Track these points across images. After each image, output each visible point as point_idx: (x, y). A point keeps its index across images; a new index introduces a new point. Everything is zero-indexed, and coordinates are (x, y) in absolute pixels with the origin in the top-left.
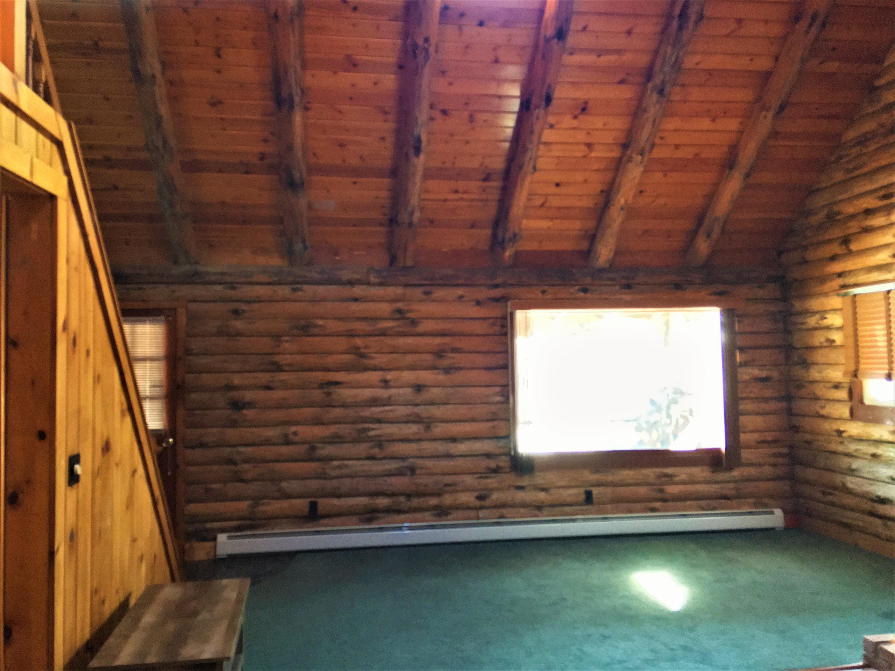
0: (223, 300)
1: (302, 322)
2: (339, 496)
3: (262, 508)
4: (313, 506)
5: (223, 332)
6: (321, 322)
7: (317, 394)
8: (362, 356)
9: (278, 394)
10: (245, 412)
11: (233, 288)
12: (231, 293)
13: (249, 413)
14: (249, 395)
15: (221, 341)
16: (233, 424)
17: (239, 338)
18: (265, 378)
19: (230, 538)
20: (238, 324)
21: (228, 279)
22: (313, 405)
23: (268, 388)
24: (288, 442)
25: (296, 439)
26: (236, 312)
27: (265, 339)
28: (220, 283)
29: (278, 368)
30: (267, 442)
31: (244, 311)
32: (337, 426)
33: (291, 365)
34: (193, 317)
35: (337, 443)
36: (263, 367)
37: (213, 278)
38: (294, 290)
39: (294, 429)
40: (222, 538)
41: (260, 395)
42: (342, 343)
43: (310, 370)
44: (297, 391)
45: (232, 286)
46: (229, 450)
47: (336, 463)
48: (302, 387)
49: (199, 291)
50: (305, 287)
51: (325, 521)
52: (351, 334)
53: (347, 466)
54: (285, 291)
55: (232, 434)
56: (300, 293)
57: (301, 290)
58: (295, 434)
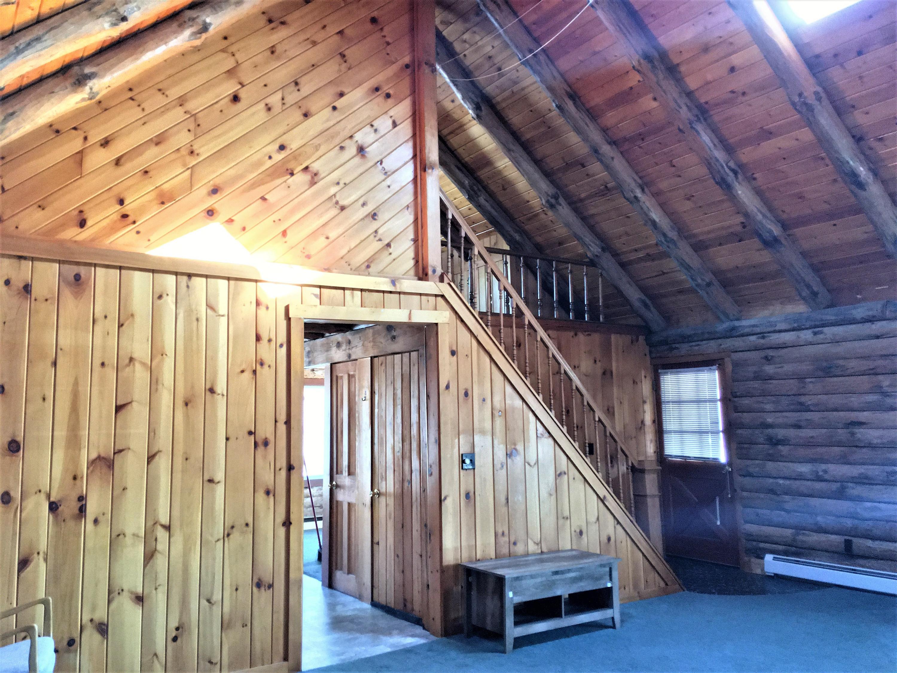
0: (756, 349)
1: (825, 364)
2: (874, 538)
3: (800, 537)
4: (848, 544)
5: (757, 377)
6: (841, 362)
7: (842, 434)
8: (885, 394)
9: (806, 433)
10: (780, 447)
11: (763, 337)
12: (762, 341)
13: (784, 450)
14: (781, 433)
15: (756, 384)
16: (772, 458)
17: (771, 381)
18: (793, 417)
19: (775, 559)
20: (770, 369)
21: (758, 330)
22: (839, 444)
23: (798, 426)
24: (819, 479)
25: (826, 477)
26: (768, 359)
27: (792, 381)
28: (753, 334)
29: (804, 408)
30: (800, 477)
31: (772, 357)
32: (866, 467)
33: (817, 405)
34: (736, 364)
35: (867, 484)
36: (792, 407)
37: (747, 330)
38: (815, 334)
39: (824, 467)
40: (769, 557)
41: (792, 433)
42: (865, 382)
43: (836, 410)
44: (824, 431)
45: (762, 335)
46: (771, 480)
47: (868, 504)
48: (828, 426)
49: (738, 343)
50: (826, 330)
51: (861, 562)
52: (874, 372)
53: (880, 509)
54: (807, 335)
55: (770, 466)
56: (821, 336)
57: (821, 333)
58: (825, 472)
